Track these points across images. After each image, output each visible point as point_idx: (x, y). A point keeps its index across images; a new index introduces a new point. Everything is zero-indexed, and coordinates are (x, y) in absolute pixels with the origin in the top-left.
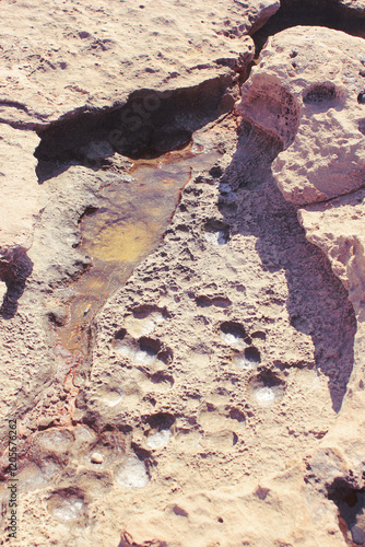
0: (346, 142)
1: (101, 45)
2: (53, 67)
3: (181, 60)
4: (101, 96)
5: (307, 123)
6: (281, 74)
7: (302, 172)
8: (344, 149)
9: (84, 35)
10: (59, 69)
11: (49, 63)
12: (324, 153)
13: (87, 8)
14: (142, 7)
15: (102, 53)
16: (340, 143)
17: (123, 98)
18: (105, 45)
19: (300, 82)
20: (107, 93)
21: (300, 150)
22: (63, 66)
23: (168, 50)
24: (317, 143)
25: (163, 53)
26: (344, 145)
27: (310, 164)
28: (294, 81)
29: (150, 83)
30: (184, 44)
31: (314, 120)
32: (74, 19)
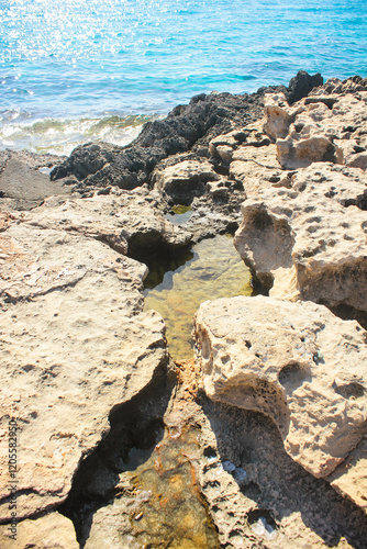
0: (336, 409)
1: (50, 374)
2: (26, 422)
3: (123, 359)
4: (87, 433)
5: (291, 401)
6: (255, 369)
7: (316, 448)
8: (338, 416)
9: (28, 368)
10: (32, 420)
11: (21, 420)
12: (323, 423)
13: (12, 334)
14: (56, 315)
15: (55, 380)
16: (332, 412)
17: (105, 425)
18: (54, 371)
19: (271, 370)
20: (90, 426)
21: (301, 427)
22: (34, 415)
23: (107, 354)
24: (310, 415)
25: (107, 359)
26: (336, 413)
27: (317, 438)
28: (267, 371)
29: (117, 397)
30: (113, 341)
31: (297, 397)
32: (8, 352)
